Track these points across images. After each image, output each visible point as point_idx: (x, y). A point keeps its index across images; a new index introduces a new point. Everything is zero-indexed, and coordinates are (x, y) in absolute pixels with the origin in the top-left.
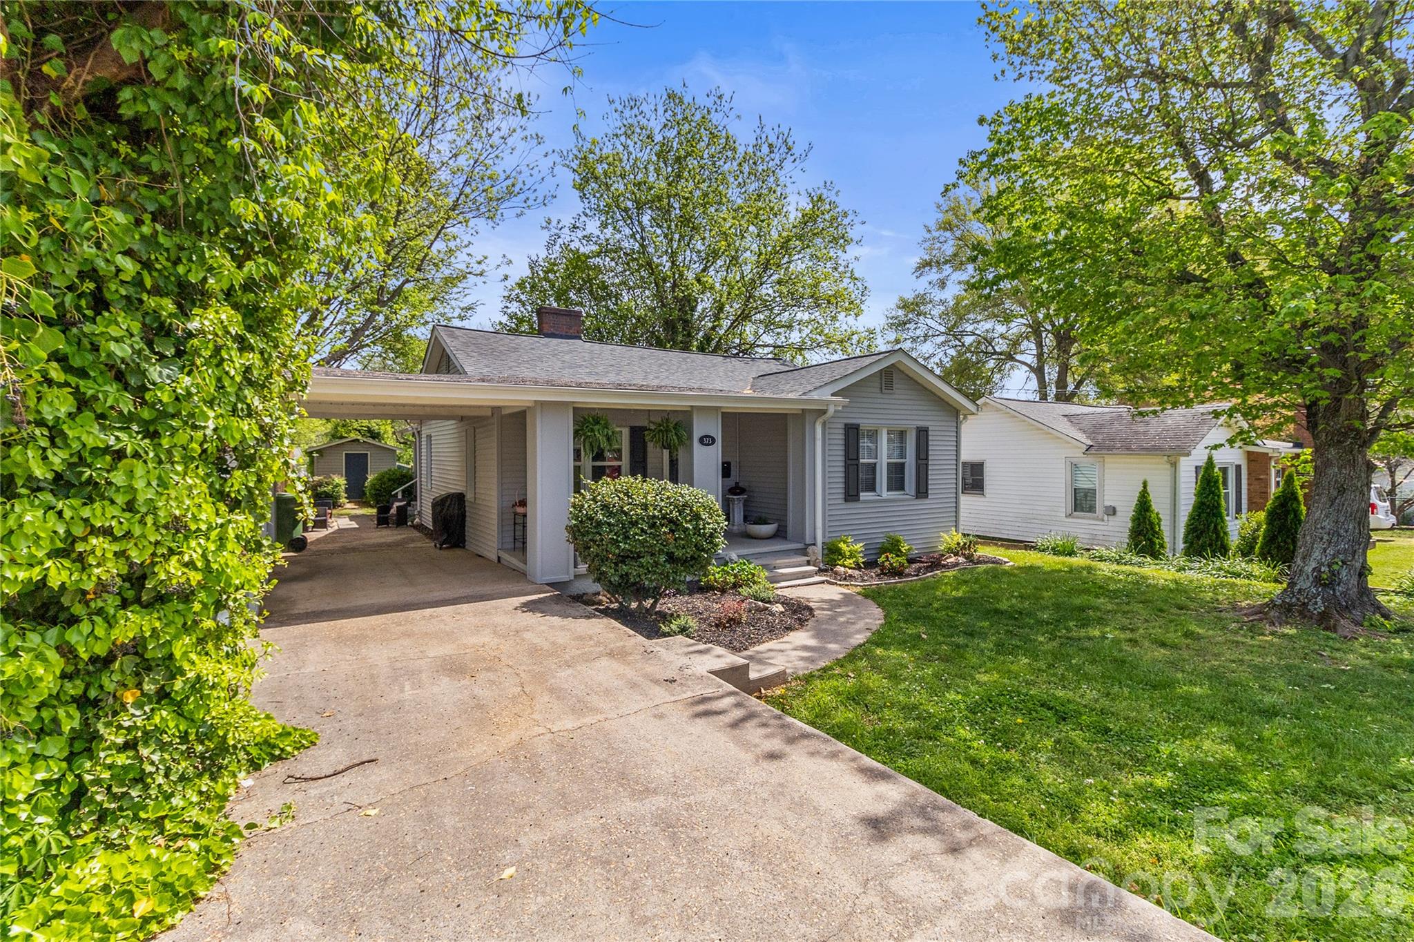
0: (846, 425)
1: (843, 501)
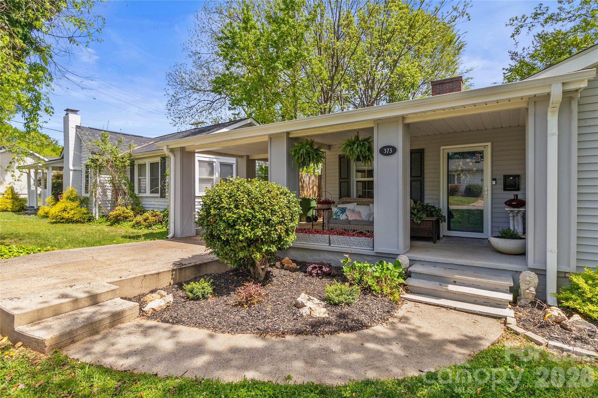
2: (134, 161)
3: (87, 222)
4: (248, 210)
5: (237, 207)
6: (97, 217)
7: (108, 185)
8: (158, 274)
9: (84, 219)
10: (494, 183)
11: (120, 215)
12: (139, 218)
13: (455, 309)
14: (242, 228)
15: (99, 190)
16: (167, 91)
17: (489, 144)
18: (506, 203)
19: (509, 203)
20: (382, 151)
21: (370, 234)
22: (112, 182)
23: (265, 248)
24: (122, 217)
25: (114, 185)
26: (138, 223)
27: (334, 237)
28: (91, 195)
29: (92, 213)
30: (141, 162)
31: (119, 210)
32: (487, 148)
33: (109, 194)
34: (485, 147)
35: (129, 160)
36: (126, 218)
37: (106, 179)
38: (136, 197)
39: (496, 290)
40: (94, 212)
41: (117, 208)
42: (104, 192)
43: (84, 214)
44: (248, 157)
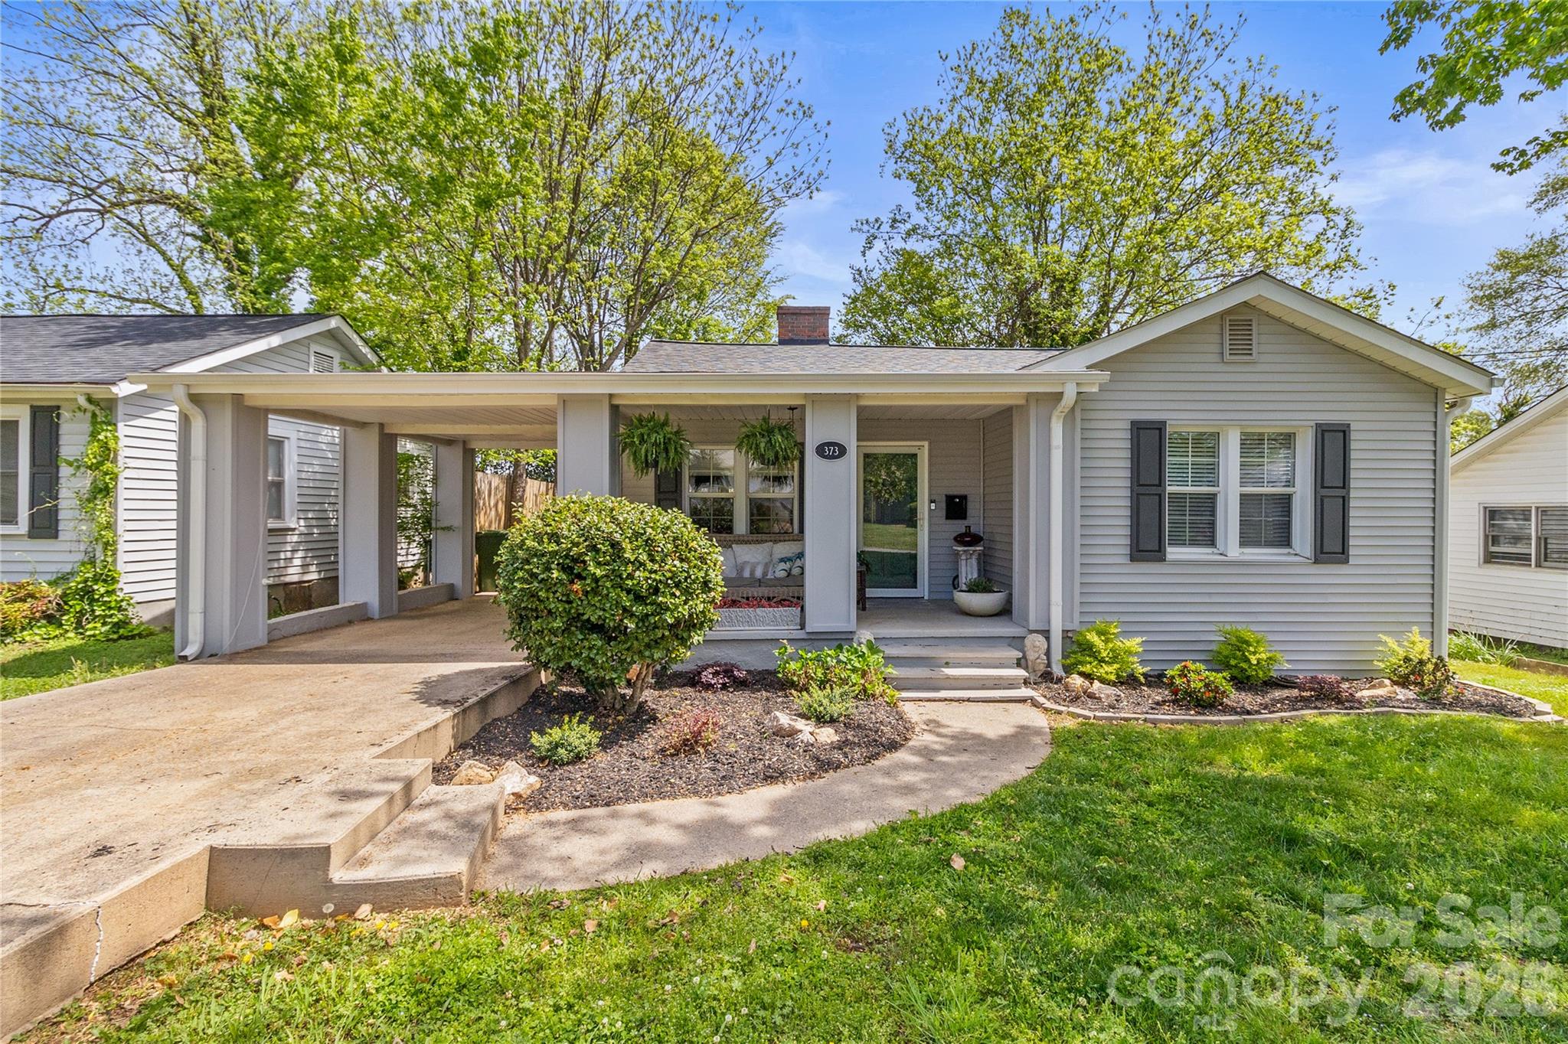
0: (1133, 423)
1: (1126, 560)
10: (933, 506)
13: (969, 700)
17: (926, 444)
18: (955, 539)
19: (960, 539)
20: (821, 451)
21: (797, 601)
32: (924, 452)
34: (920, 447)
39: (1001, 666)
44: (382, 426)
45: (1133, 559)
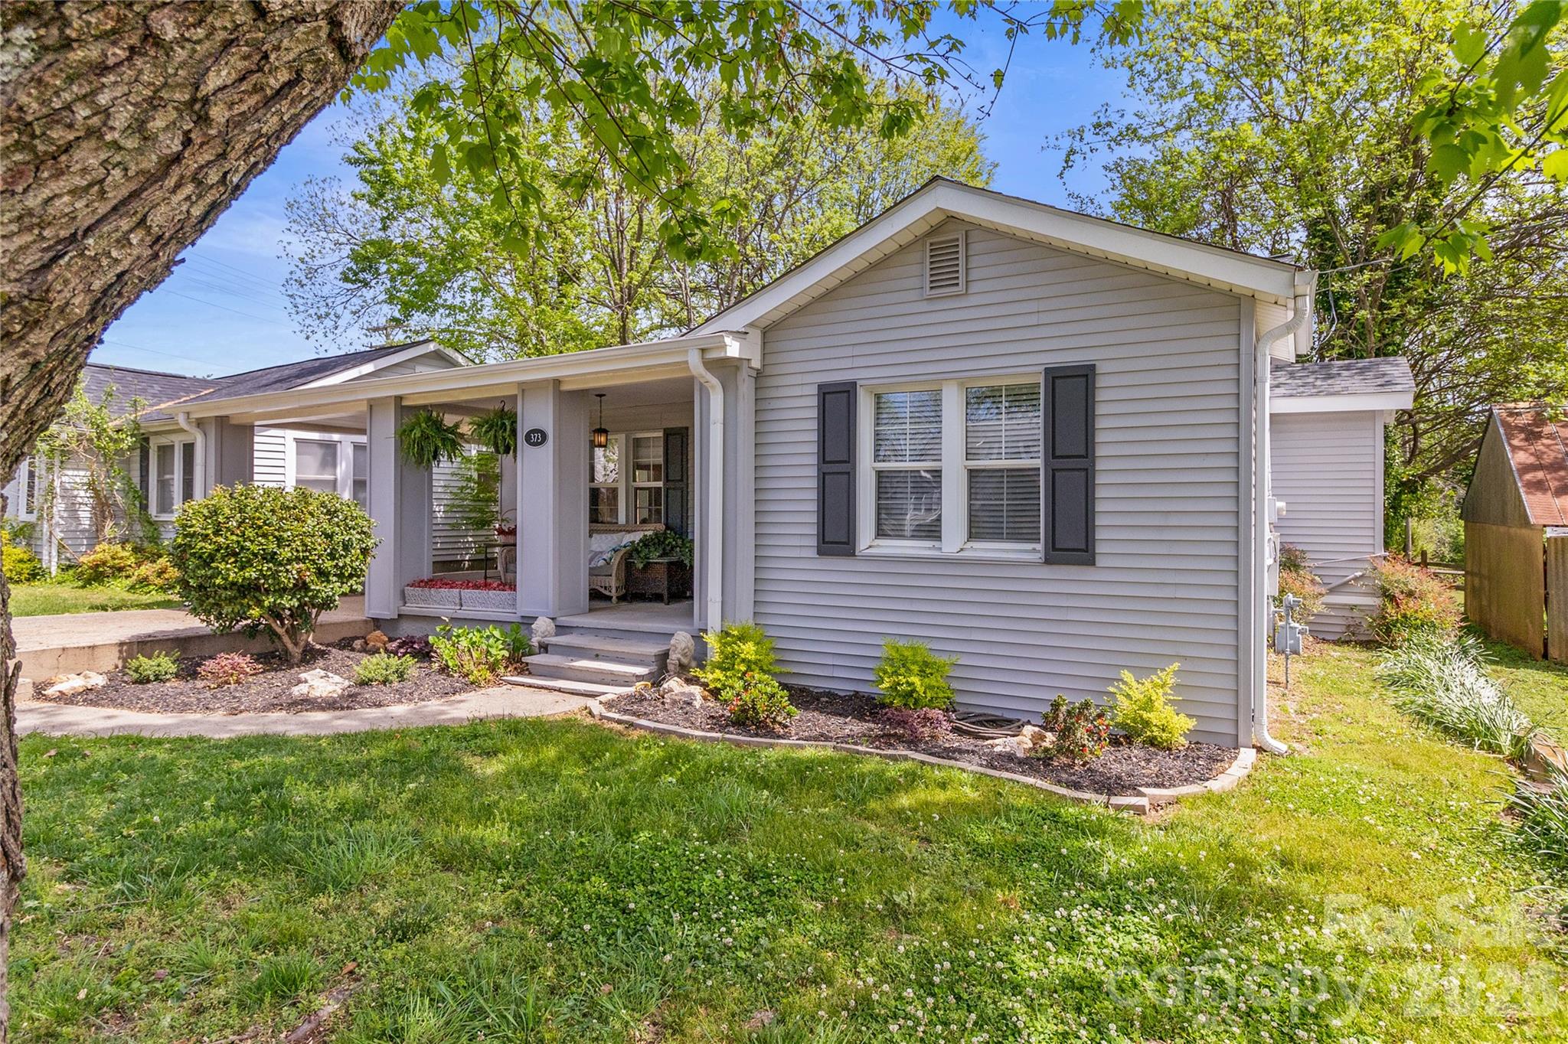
0: (820, 387)
1: (813, 553)
2: (147, 440)
3: (28, 580)
4: (234, 538)
5: (217, 533)
6: (54, 569)
7: (82, 493)
8: (93, 647)
9: (21, 574)
11: (104, 563)
12: (147, 569)
14: (222, 566)
15: (60, 506)
16: (288, 248)
20: (528, 438)
22: (91, 486)
23: (268, 601)
24: (111, 567)
25: (97, 494)
26: (144, 581)
27: (467, 593)
28: (41, 517)
29: (40, 560)
30: (164, 441)
31: (103, 552)
33: (85, 515)
35: (132, 436)
36: (120, 569)
37: (78, 480)
38: (151, 523)
39: (639, 663)
40: (45, 557)
41: (98, 548)
42: (72, 511)
43: (21, 561)
45: (821, 552)
